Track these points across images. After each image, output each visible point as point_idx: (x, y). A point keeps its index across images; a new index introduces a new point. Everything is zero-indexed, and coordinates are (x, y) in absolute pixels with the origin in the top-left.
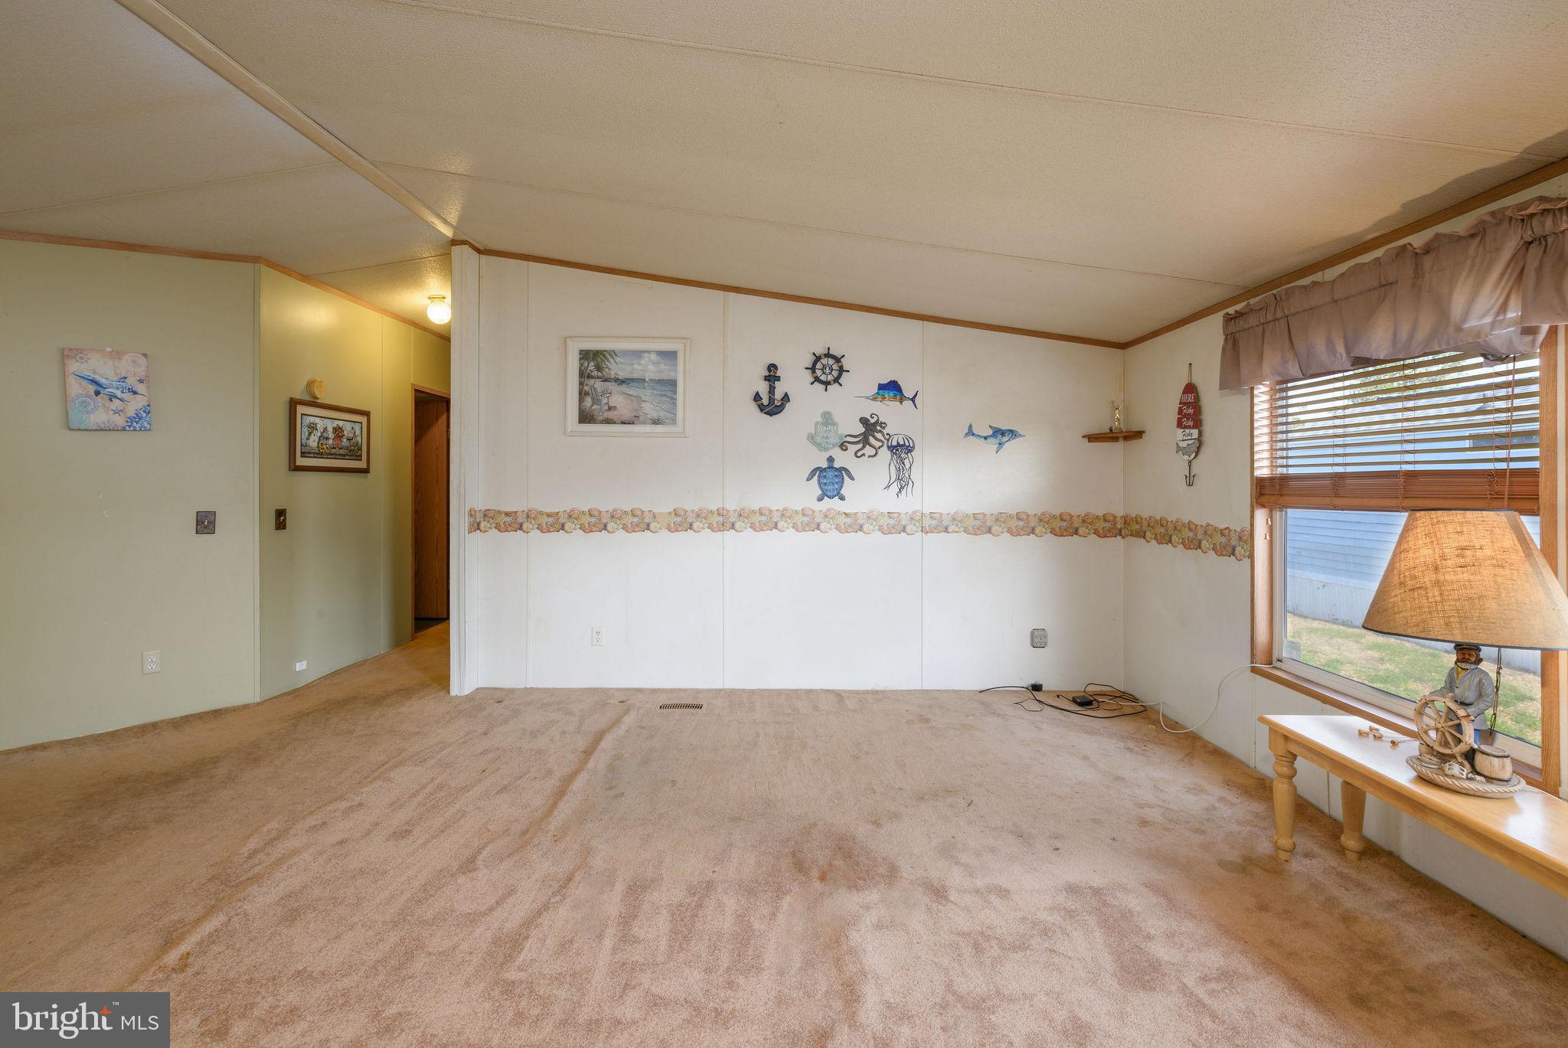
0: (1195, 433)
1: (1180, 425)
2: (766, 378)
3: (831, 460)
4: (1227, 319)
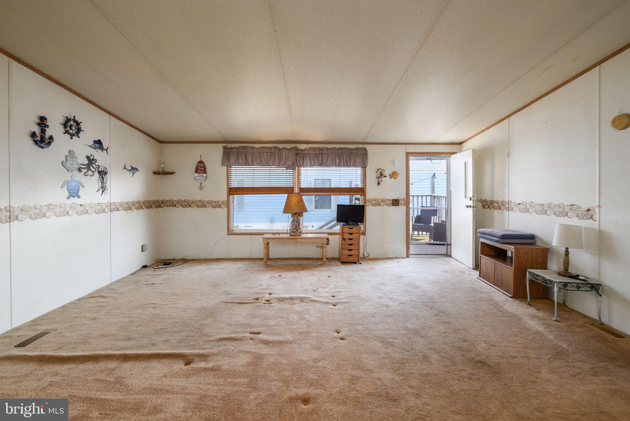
3: (73, 176)
4: (225, 148)
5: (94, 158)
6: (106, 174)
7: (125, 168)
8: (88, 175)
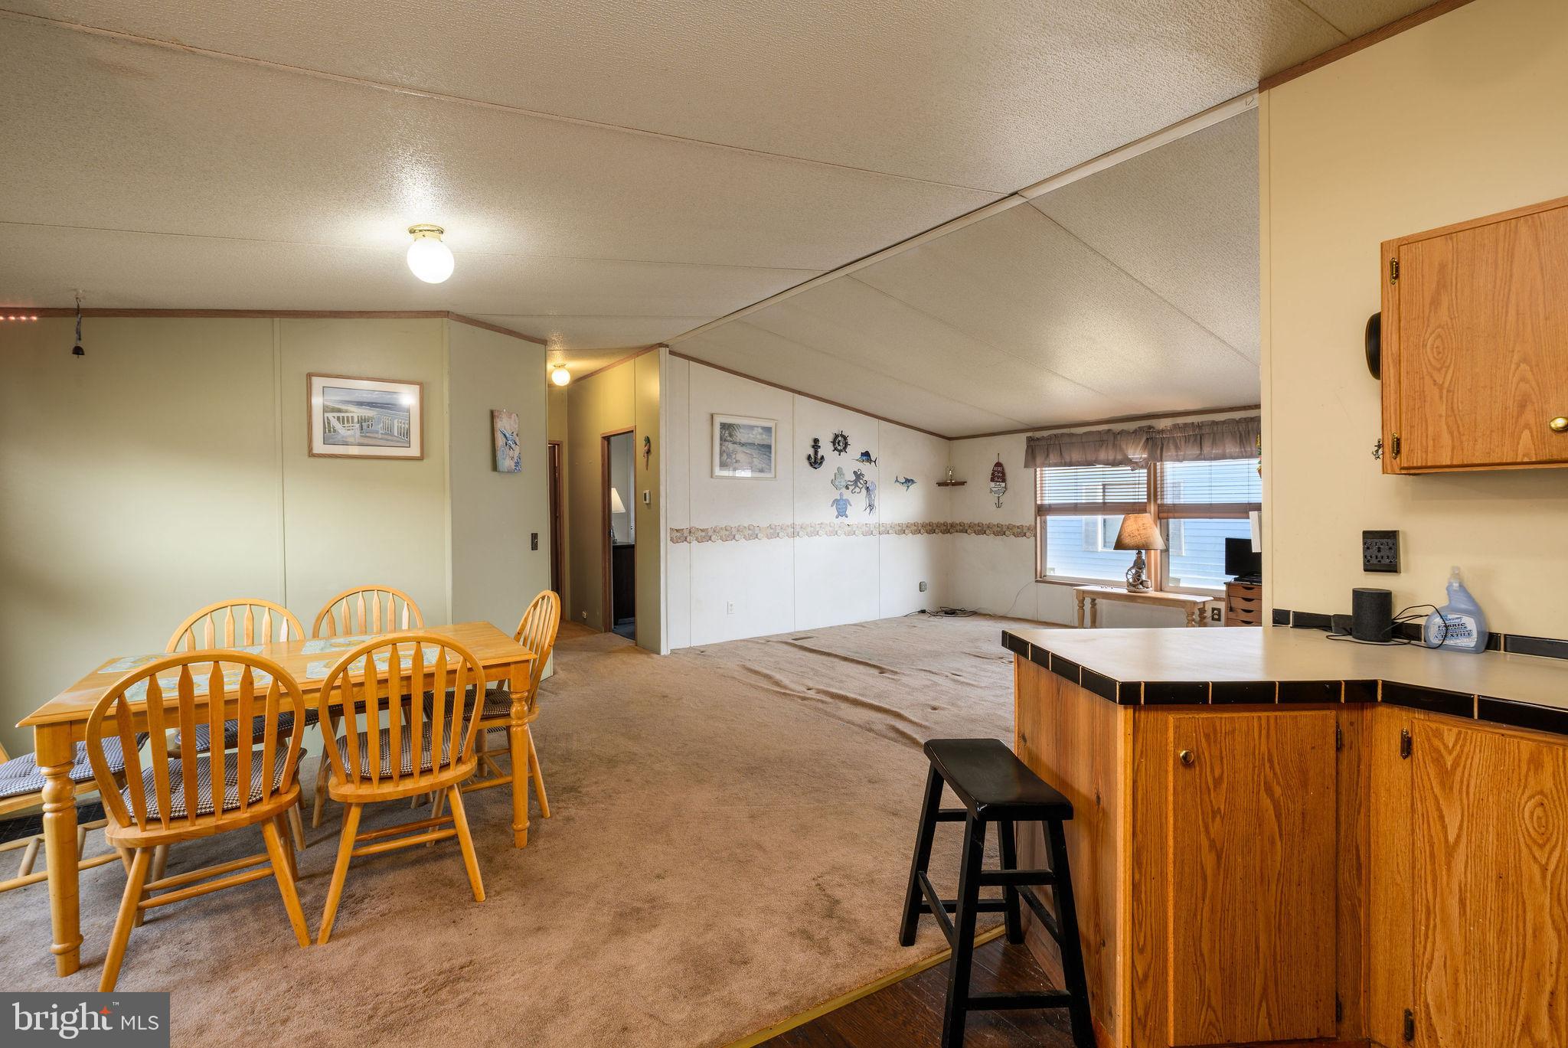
0: (1003, 485)
1: (992, 480)
2: (813, 447)
3: (841, 494)
4: (1030, 440)
5: (861, 473)
6: (874, 490)
7: (897, 481)
8: (855, 492)
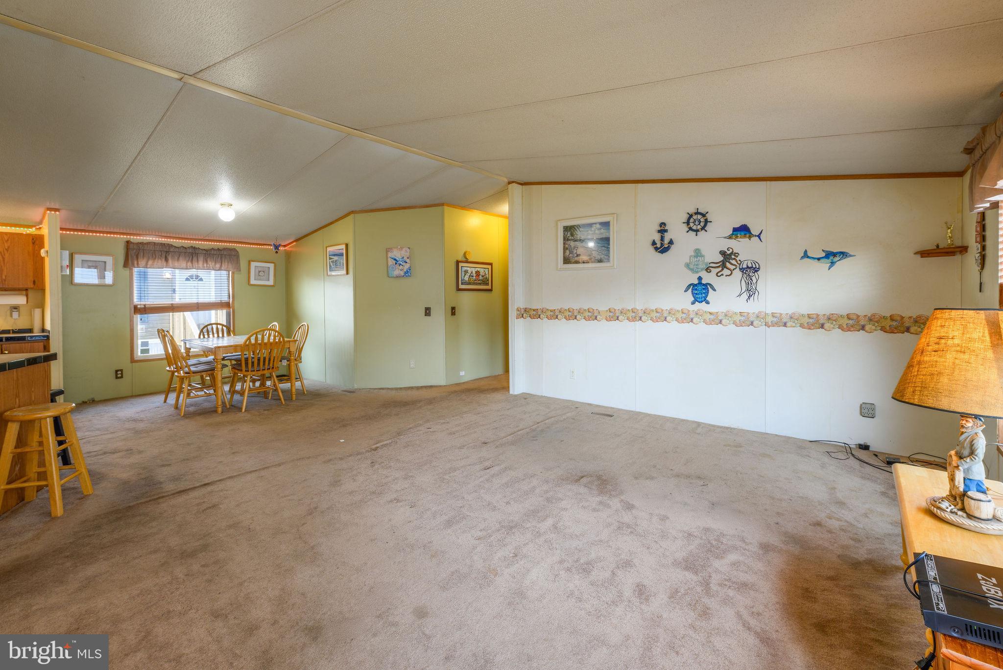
0: (980, 247)
1: (976, 241)
5: (733, 251)
6: (756, 271)
8: (722, 275)
